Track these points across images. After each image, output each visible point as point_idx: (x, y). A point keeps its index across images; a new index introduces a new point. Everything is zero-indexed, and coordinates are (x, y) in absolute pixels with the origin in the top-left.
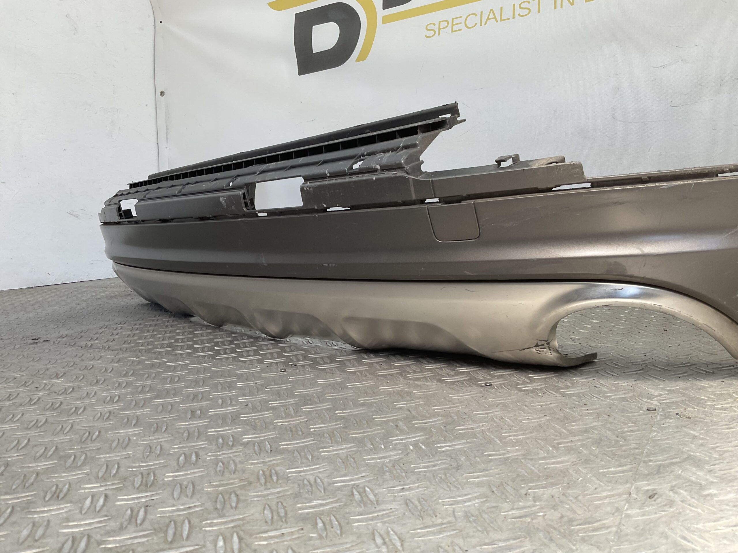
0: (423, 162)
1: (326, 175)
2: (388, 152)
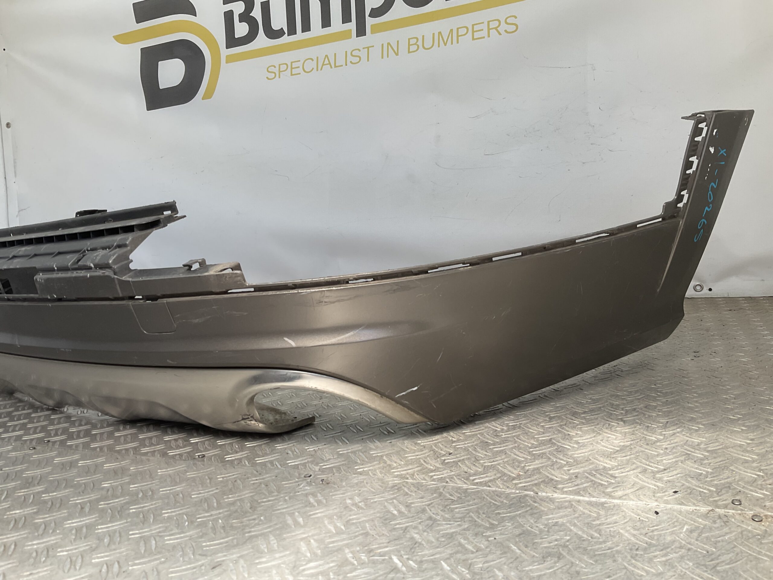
0: (132, 261)
1: (54, 268)
2: (106, 249)
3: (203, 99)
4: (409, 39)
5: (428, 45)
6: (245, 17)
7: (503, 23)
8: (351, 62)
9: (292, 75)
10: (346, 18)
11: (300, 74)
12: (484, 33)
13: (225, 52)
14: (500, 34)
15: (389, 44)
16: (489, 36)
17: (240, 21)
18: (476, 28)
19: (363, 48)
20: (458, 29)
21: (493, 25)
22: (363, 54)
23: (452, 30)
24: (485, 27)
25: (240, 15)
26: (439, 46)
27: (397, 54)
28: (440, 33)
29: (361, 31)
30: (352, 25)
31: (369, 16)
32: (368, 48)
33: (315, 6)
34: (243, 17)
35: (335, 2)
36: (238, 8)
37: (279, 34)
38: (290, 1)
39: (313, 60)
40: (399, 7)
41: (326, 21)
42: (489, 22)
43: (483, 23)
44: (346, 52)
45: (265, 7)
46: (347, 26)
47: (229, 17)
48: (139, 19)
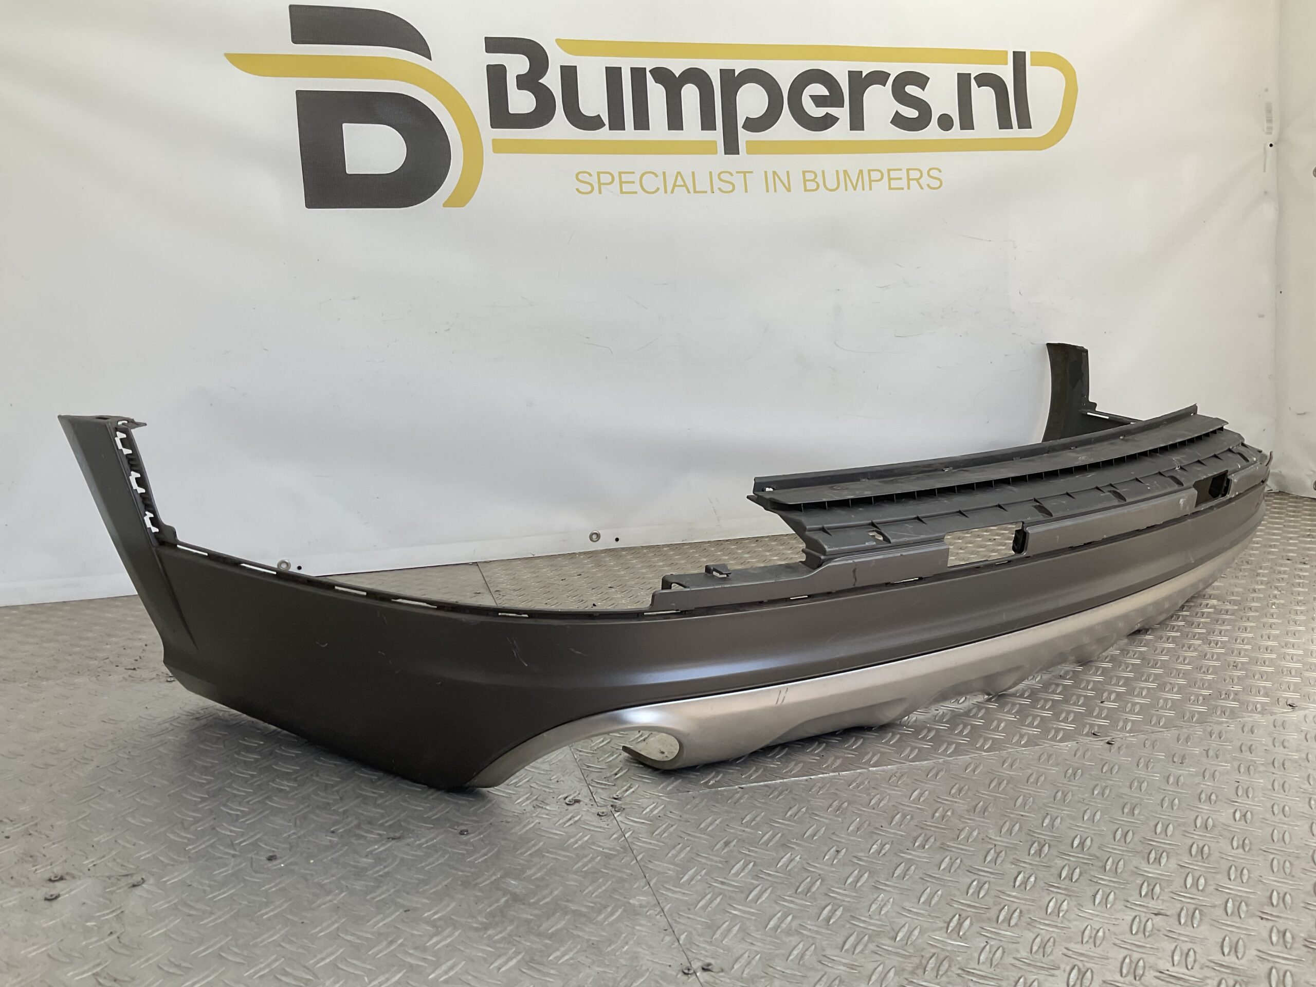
3: (444, 205)
4: (804, 172)
5: (832, 184)
6: (528, 82)
7: (925, 174)
8: (719, 189)
9: (622, 192)
10: (708, 123)
11: (636, 193)
12: (903, 183)
13: (489, 134)
14: (922, 188)
15: (775, 173)
16: (909, 188)
17: (520, 87)
18: (893, 175)
19: (737, 172)
21: (914, 174)
22: (738, 180)
23: (861, 172)
24: (903, 174)
25: (519, 77)
26: (846, 190)
27: (789, 190)
28: (845, 172)
29: (731, 146)
30: (717, 135)
31: (743, 127)
32: (745, 173)
33: (656, 94)
34: (524, 82)
35: (690, 95)
36: (517, 65)
37: (594, 123)
38: (613, 75)
39: (657, 176)
40: (786, 124)
41: (675, 121)
42: (908, 170)
43: (901, 170)
44: (711, 173)
45: (569, 75)
46: (709, 135)
47: (496, 75)
48: (299, 36)
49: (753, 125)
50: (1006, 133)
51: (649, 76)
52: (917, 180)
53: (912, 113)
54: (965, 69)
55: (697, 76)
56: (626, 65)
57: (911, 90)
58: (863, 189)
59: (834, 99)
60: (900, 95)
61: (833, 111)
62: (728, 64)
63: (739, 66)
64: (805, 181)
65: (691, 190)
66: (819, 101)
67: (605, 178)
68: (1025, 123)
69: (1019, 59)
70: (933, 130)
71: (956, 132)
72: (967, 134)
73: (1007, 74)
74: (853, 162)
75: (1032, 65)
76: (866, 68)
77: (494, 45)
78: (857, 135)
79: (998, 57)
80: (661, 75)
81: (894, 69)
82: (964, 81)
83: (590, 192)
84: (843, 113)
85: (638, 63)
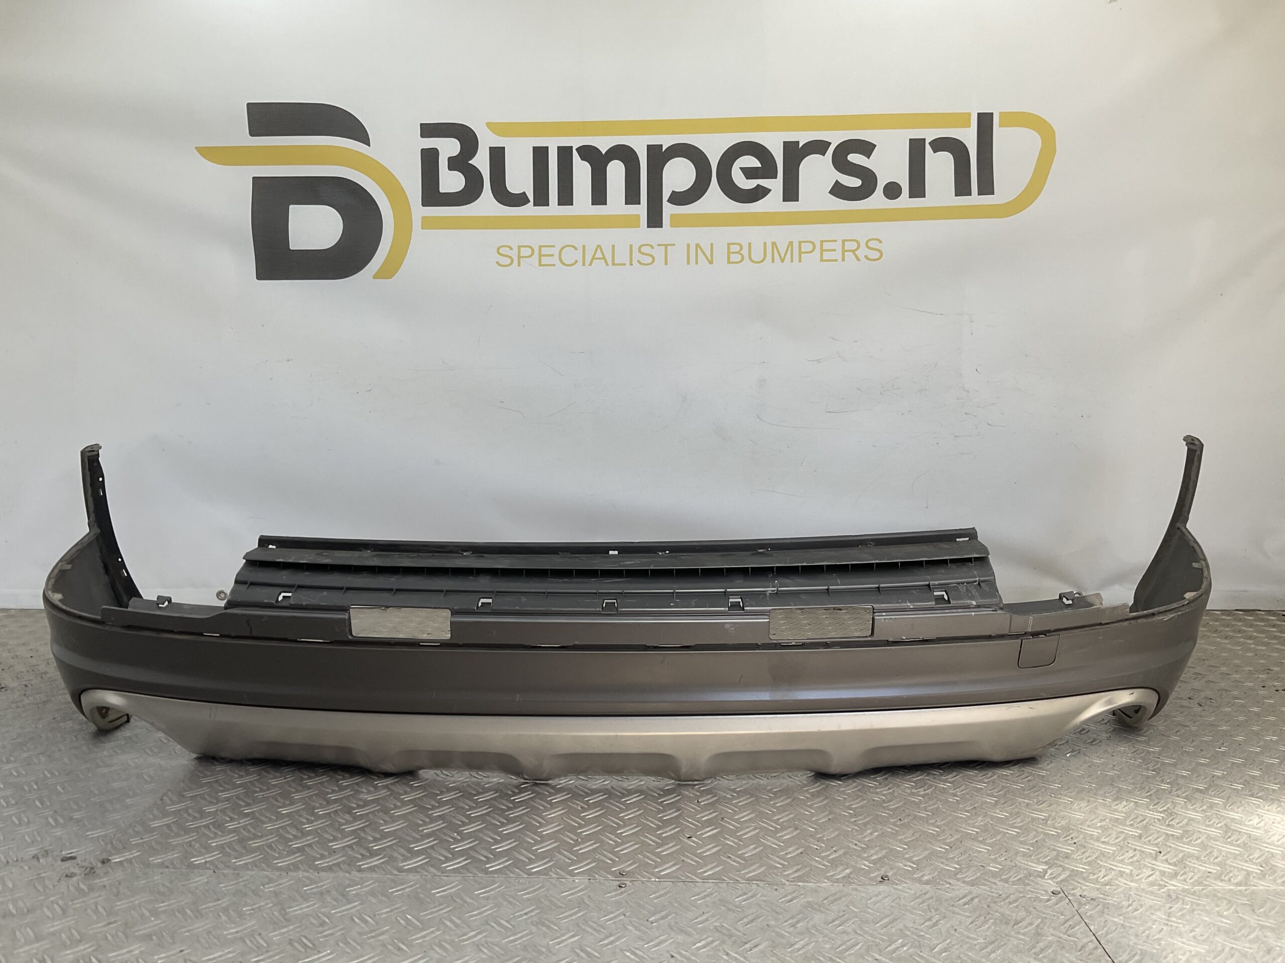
3: (375, 277)
4: (729, 244)
5: (757, 255)
6: (459, 163)
7: (863, 245)
8: (639, 262)
9: (540, 265)
10: (632, 197)
11: (555, 265)
12: (837, 255)
13: (419, 211)
14: (858, 259)
15: (698, 246)
16: (843, 260)
17: (450, 169)
18: (826, 246)
19: (658, 245)
20: (800, 243)
21: (850, 246)
22: (659, 253)
23: (791, 243)
24: (838, 246)
25: (450, 159)
26: (773, 261)
27: (711, 262)
28: (774, 244)
29: (655, 219)
30: (641, 210)
31: (668, 201)
32: (666, 246)
33: (582, 171)
34: (455, 164)
35: (616, 171)
36: (449, 147)
37: (520, 200)
38: (540, 154)
39: (576, 249)
40: (714, 196)
41: (599, 196)
42: (844, 241)
43: (836, 241)
44: (631, 246)
45: (497, 156)
46: (633, 209)
47: (430, 158)
48: (256, 130)
49: (679, 199)
50: (964, 200)
51: (575, 154)
52: (853, 251)
53: (854, 182)
54: (917, 134)
55: (624, 153)
56: (553, 145)
57: (855, 158)
58: (792, 261)
59: (767, 169)
60: (841, 163)
61: (764, 182)
62: (655, 140)
63: (666, 141)
64: (729, 253)
65: (610, 262)
66: (749, 173)
67: (526, 252)
68: (987, 187)
69: (985, 122)
70: (877, 200)
71: (904, 200)
72: (917, 202)
73: (969, 138)
74: (781, 234)
75: (1000, 126)
76: (803, 138)
77: (428, 130)
78: (791, 206)
79: (961, 120)
80: (588, 153)
81: (835, 138)
82: (917, 148)
83: (510, 265)
84: (776, 185)
85: (565, 142)
